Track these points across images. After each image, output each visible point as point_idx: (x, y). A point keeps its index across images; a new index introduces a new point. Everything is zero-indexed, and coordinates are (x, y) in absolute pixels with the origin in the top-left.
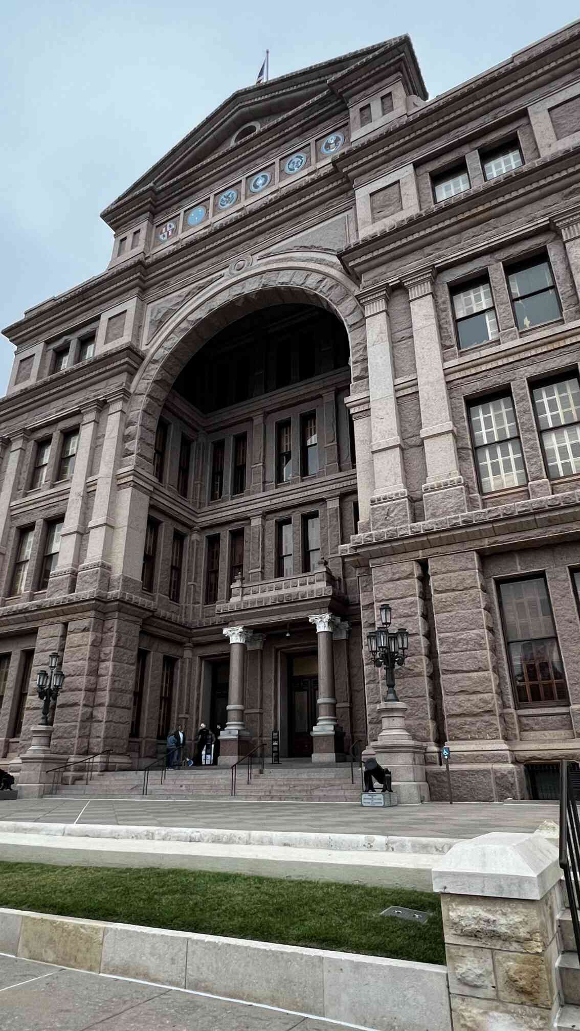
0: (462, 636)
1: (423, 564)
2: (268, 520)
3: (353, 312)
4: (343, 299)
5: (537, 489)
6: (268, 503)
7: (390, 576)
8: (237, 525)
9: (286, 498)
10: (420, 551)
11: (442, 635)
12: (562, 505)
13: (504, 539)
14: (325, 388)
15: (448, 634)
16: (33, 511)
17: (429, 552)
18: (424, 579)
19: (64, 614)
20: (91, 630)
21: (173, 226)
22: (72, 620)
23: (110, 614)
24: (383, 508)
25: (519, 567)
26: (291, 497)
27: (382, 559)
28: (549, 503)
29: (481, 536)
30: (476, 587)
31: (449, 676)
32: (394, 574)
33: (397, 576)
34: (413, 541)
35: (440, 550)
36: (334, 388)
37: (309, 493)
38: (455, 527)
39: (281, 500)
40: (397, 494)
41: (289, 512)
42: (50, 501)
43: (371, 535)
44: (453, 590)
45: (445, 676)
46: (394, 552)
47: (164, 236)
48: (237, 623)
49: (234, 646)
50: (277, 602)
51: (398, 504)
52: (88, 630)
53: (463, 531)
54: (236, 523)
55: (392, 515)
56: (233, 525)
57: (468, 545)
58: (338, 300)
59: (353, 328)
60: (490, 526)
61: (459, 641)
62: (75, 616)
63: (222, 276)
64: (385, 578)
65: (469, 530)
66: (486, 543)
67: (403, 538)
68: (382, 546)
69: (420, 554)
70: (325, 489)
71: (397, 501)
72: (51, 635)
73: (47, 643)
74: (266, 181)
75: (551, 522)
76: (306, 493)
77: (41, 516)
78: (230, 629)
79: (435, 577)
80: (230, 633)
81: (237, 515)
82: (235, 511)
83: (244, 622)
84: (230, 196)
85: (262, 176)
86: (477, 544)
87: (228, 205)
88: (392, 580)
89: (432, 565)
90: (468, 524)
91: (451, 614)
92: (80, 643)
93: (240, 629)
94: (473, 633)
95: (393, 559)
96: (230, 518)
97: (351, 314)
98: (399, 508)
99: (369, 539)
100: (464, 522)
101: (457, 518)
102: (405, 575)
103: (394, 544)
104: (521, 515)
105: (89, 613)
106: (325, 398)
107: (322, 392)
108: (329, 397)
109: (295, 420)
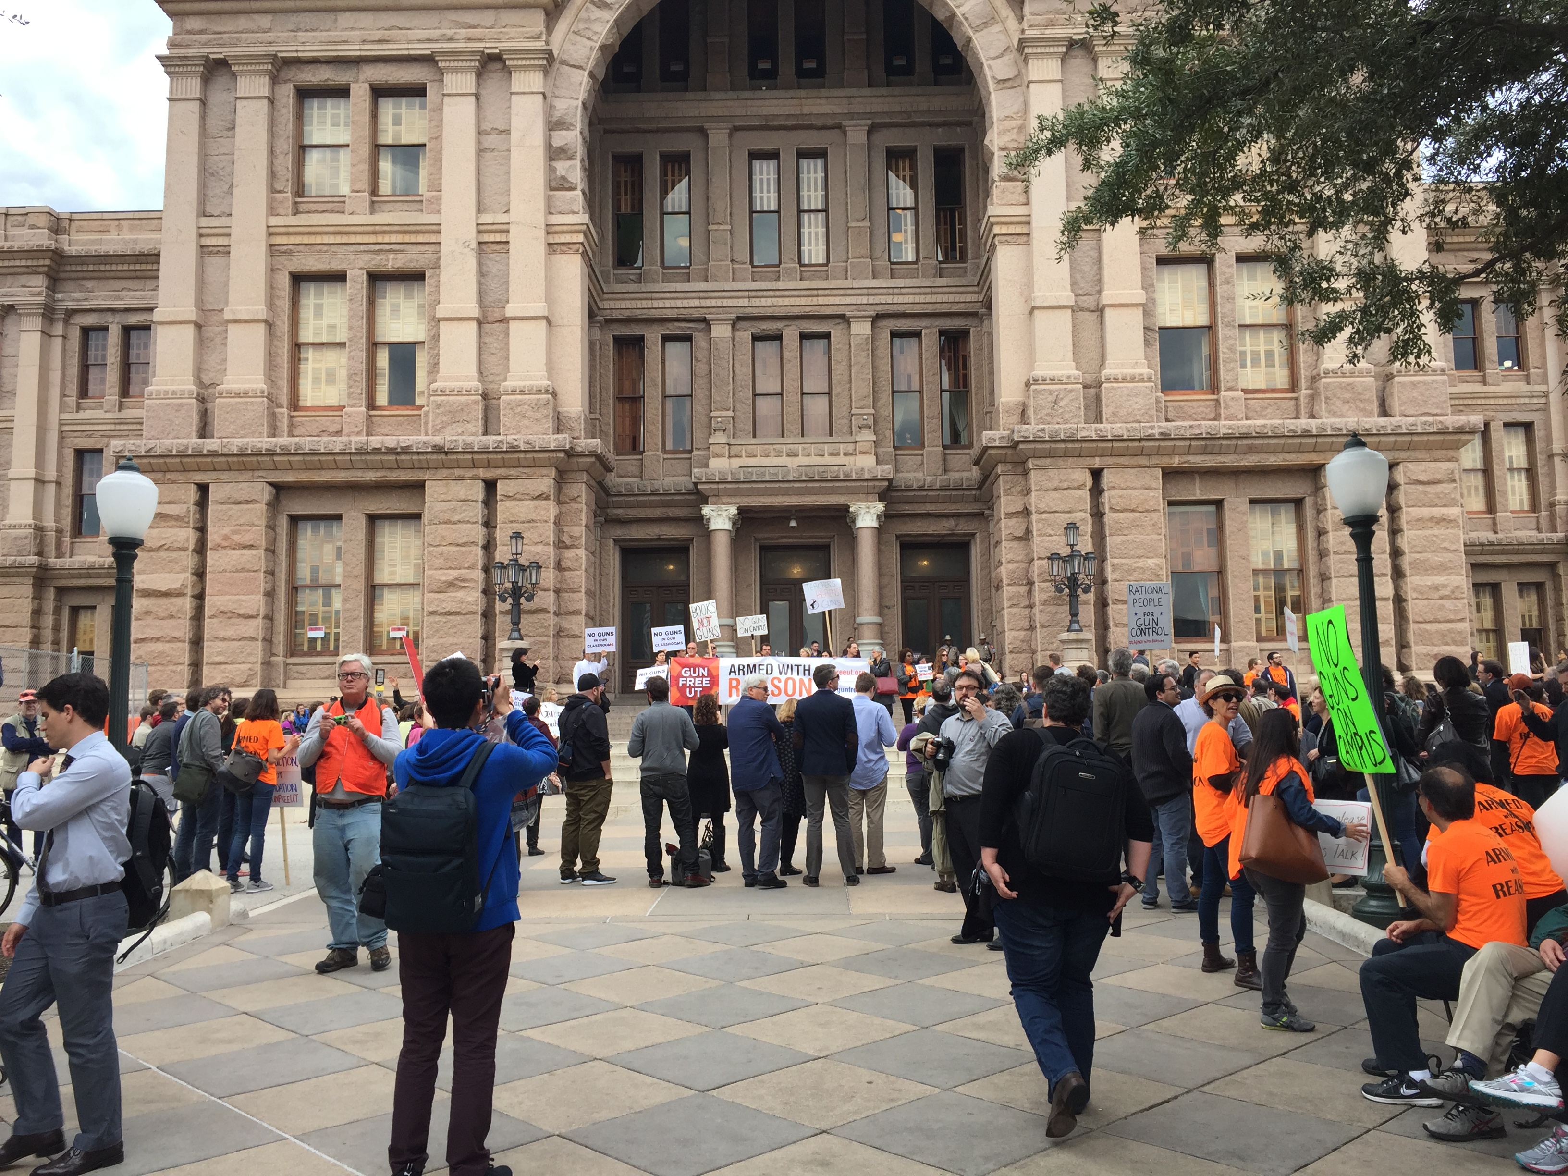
0: (1139, 565)
1: (1096, 474)
2: (738, 330)
3: (1001, 55)
4: (985, 24)
5: (1231, 403)
6: (746, 302)
7: (1056, 484)
8: (679, 328)
9: (780, 301)
10: (1097, 459)
11: (1116, 561)
12: (1270, 434)
13: (1197, 460)
14: (851, 116)
15: (1123, 561)
16: (334, 248)
17: (1110, 460)
18: (1097, 491)
19: (488, 465)
20: (552, 498)
22: (507, 478)
23: (573, 475)
24: (1051, 392)
25: (1198, 492)
26: (787, 302)
27: (1048, 461)
28: (1258, 430)
29: (1172, 452)
30: (1159, 511)
31: (1120, 606)
32: (1061, 481)
33: (1065, 485)
34: (1094, 445)
35: (1121, 460)
36: (869, 122)
37: (822, 300)
38: (1150, 438)
39: (769, 302)
40: (1069, 377)
41: (779, 325)
42: (380, 239)
43: (1043, 430)
44: (1133, 511)
45: (1115, 606)
46: (1066, 455)
48: (725, 500)
49: (719, 534)
50: (804, 478)
51: (1071, 391)
52: (547, 498)
53: (1157, 444)
54: (676, 324)
55: (1062, 404)
56: (670, 325)
57: (1155, 460)
58: (978, 22)
59: (1001, 86)
60: (1187, 443)
61: (1134, 570)
62: (513, 472)
64: (1050, 485)
65: (1162, 444)
66: (1176, 461)
67: (1084, 440)
68: (1053, 445)
69: (1097, 463)
70: (849, 300)
71: (1069, 387)
72: (463, 497)
73: (454, 510)
75: (1251, 450)
76: (815, 301)
77: (361, 264)
78: (714, 507)
79: (1113, 492)
80: (714, 514)
81: (683, 311)
82: (679, 304)
83: (738, 500)
86: (1166, 461)
88: (1056, 489)
89: (1108, 478)
90: (1165, 437)
91: (1129, 537)
92: (533, 516)
93: (733, 510)
94: (1151, 562)
95: (1060, 462)
96: (669, 314)
97: (998, 57)
98: (1071, 396)
99: (1040, 434)
100: (1162, 434)
101: (1152, 428)
102: (1076, 485)
103: (1070, 445)
104: (1226, 437)
105: (544, 471)
106: (849, 133)
107: (845, 123)
108: (857, 135)
109: (788, 158)
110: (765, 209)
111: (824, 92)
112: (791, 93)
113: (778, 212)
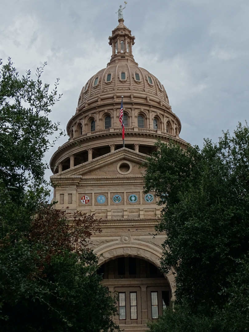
14: (142, 284)
21: (88, 199)
26: (128, 329)
36: (146, 286)
47: (83, 201)
63: (117, 240)
70: (142, 329)
74: (136, 199)
84: (118, 198)
85: (134, 196)
87: (117, 202)
106: (142, 289)
107: (141, 286)
108: (144, 289)
109: (127, 293)
110: (122, 305)
111: (136, 279)
112: (128, 279)
113: (125, 306)
